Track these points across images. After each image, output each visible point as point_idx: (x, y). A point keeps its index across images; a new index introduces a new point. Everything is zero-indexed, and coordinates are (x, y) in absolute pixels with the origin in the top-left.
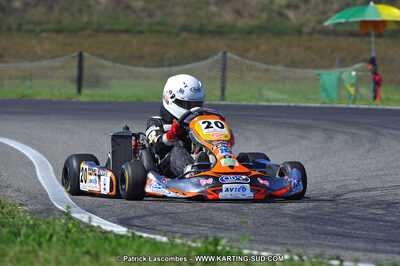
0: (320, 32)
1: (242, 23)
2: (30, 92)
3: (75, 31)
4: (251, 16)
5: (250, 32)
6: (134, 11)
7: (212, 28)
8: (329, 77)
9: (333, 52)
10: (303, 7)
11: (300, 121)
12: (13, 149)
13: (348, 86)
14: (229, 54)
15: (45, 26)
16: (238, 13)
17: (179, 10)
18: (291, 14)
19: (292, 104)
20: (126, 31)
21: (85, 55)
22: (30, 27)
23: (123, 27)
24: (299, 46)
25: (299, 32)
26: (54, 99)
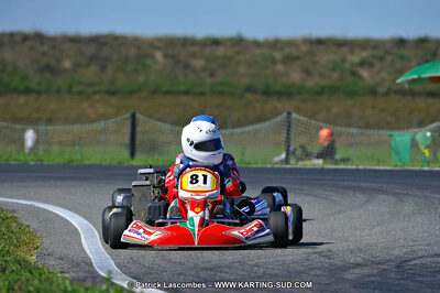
0: (396, 92)
1: (311, 83)
2: (78, 157)
3: (131, 93)
4: (321, 75)
5: (320, 93)
6: (194, 71)
7: (278, 88)
8: (401, 139)
9: (411, 113)
10: (378, 65)
11: (369, 184)
12: (57, 215)
13: (422, 148)
14: (294, 115)
15: (97, 88)
16: (307, 72)
17: (242, 69)
18: (365, 73)
19: (361, 167)
20: (186, 93)
21: (139, 116)
22: (81, 88)
23: (182, 88)
24: (373, 107)
25: (374, 92)
26: (104, 163)
